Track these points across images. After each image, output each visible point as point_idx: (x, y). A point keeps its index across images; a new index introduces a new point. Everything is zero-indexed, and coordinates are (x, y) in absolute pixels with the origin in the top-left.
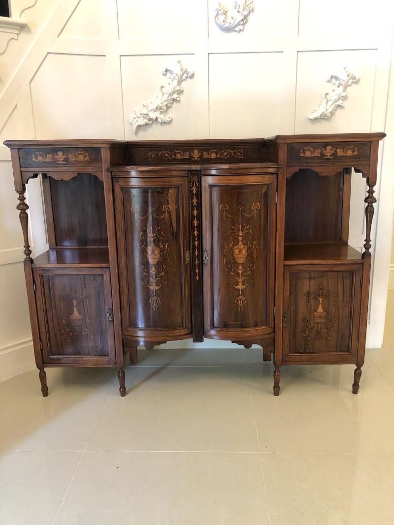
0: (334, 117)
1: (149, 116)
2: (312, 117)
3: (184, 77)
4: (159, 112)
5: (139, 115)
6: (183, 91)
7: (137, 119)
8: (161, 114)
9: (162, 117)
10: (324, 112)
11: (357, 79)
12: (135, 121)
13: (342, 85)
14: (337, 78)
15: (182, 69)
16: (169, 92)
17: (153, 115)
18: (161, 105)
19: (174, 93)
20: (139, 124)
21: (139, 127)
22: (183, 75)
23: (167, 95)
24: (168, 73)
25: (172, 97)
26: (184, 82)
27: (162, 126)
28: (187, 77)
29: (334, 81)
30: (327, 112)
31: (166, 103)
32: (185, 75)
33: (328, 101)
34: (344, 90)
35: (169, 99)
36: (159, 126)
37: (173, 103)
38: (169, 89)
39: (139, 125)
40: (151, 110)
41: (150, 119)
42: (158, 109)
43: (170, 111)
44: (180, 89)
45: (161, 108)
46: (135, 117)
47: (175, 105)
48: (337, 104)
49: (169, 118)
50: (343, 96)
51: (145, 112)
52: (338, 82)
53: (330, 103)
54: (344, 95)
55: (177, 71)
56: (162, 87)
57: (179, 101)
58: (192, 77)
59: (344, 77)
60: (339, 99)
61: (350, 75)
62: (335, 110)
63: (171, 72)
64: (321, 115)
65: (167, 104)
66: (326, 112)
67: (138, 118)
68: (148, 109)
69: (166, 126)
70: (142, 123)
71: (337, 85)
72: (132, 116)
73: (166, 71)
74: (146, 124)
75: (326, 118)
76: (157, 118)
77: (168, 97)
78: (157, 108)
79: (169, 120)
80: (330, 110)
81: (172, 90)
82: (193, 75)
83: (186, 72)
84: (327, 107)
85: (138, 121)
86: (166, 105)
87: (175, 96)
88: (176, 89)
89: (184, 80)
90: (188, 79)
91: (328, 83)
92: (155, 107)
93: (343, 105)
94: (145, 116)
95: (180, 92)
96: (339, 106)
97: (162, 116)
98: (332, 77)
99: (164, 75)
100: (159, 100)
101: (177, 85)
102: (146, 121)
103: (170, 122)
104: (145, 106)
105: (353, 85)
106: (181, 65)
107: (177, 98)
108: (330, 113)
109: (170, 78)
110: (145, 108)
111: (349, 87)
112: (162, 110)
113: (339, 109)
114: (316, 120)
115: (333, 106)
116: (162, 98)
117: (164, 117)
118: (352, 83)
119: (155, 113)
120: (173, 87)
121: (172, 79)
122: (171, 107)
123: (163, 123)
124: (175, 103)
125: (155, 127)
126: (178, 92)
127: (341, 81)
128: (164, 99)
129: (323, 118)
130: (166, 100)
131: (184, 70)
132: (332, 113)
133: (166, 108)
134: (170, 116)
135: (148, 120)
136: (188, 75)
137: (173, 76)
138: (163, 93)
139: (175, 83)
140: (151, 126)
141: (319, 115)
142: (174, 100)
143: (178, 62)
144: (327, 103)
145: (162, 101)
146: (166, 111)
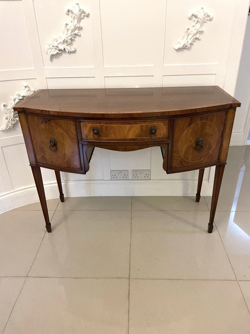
0: (193, 47)
1: (59, 48)
2: (177, 47)
3: (82, 17)
4: (66, 44)
5: (51, 47)
6: (82, 27)
7: (50, 49)
8: (67, 46)
9: (68, 48)
10: (185, 44)
11: (211, 17)
12: (49, 51)
13: (199, 22)
14: (196, 17)
15: (80, 10)
16: (72, 28)
17: (61, 47)
18: (66, 39)
19: (75, 29)
20: (52, 54)
21: (53, 57)
22: (81, 14)
23: (70, 31)
24: (70, 12)
25: (74, 33)
26: (83, 20)
27: (69, 55)
28: (84, 16)
29: (194, 18)
30: (188, 43)
31: (70, 37)
32: (83, 15)
34: (201, 26)
35: (72, 34)
36: (67, 54)
38: (71, 26)
39: (52, 55)
40: (60, 43)
41: (60, 50)
42: (65, 42)
43: (74, 42)
44: (80, 26)
45: (67, 42)
46: (49, 48)
47: (77, 38)
48: (195, 37)
49: (74, 48)
50: (200, 31)
51: (56, 45)
52: (197, 19)
53: (190, 36)
54: (201, 30)
55: (76, 11)
56: (67, 24)
57: (80, 36)
58: (88, 16)
59: (201, 15)
60: (197, 33)
61: (206, 14)
62: (194, 41)
63: (72, 13)
64: (183, 46)
65: (71, 38)
66: (186, 44)
68: (58, 42)
69: (72, 55)
70: (54, 53)
71: (196, 22)
72: (47, 47)
73: (69, 11)
74: (58, 53)
75: (187, 48)
76: (65, 49)
77: (71, 32)
79: (74, 50)
80: (190, 42)
81: (74, 26)
82: (89, 14)
83: (83, 12)
84: (188, 40)
85: (51, 52)
86: (71, 39)
87: (76, 32)
88: (77, 26)
89: (82, 18)
90: (85, 18)
91: (190, 20)
93: (199, 38)
94: (55, 48)
95: (80, 29)
96: (197, 39)
98: (193, 15)
99: (67, 14)
100: (64, 35)
101: (77, 23)
102: (57, 51)
103: (74, 52)
104: (55, 40)
105: (208, 22)
106: (79, 7)
107: (78, 33)
108: (190, 44)
109: (72, 17)
110: (56, 41)
111: (205, 23)
112: (68, 43)
113: (196, 41)
114: (179, 50)
115: (192, 39)
116: (67, 34)
117: (70, 48)
118: (207, 20)
119: (63, 45)
120: (74, 24)
121: (73, 18)
122: (74, 40)
123: (70, 53)
124: (77, 37)
125: (65, 56)
126: (78, 28)
127: (199, 19)
128: (69, 34)
129: (184, 48)
130: (70, 35)
131: (82, 11)
132: (191, 44)
133: (70, 41)
134: (74, 47)
135: (59, 51)
136: (85, 15)
137: (73, 15)
138: (67, 29)
139: (76, 21)
140: (62, 55)
141: (182, 46)
142: (76, 35)
143: (76, 4)
144: (188, 36)
145: (67, 36)
146: (71, 44)
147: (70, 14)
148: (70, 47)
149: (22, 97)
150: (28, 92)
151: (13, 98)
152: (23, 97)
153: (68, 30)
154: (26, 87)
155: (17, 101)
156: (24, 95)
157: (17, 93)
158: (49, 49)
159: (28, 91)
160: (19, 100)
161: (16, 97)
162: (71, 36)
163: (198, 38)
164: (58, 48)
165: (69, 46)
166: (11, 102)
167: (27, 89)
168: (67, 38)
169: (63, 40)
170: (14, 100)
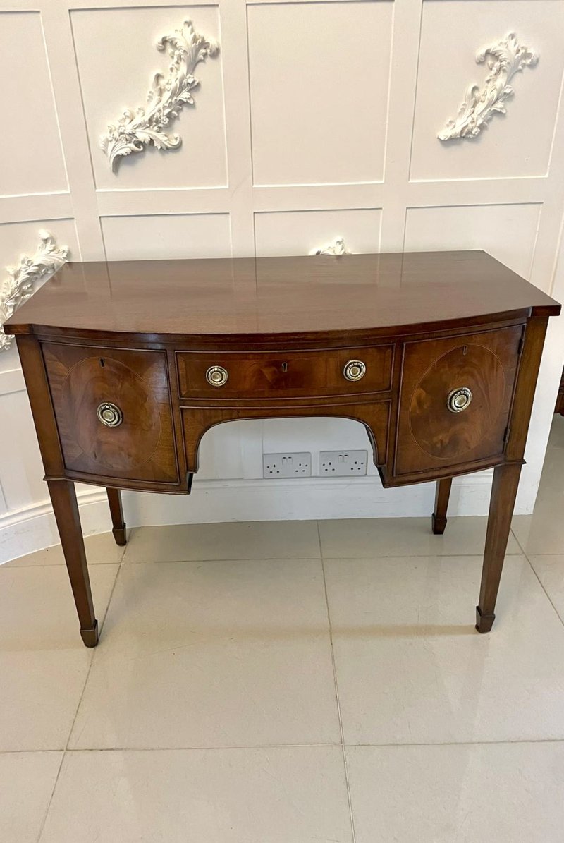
0: (487, 135)
1: (136, 137)
2: (445, 133)
3: (200, 57)
4: (156, 128)
5: (116, 135)
6: (198, 84)
7: (114, 142)
8: (159, 132)
9: (160, 139)
10: (467, 126)
11: (534, 58)
12: (111, 146)
13: (504, 71)
14: (496, 57)
15: (195, 39)
16: (172, 86)
17: (143, 136)
18: (157, 115)
19: (181, 88)
20: (120, 153)
21: (119, 160)
22: (197, 51)
23: (167, 95)
24: (168, 46)
25: (178, 99)
26: (201, 64)
27: (163, 155)
28: (205, 55)
29: (490, 62)
30: (474, 125)
31: (167, 111)
32: (203, 51)
33: (476, 103)
34: (509, 81)
35: (173, 101)
36: (157, 155)
37: (181, 110)
38: (171, 81)
39: (118, 156)
40: (140, 125)
41: (138, 144)
42: (152, 121)
43: (177, 124)
44: (194, 82)
45: (158, 121)
46: (110, 139)
47: (185, 114)
48: (492, 109)
49: (176, 139)
50: (505, 93)
51: (129, 130)
52: (497, 64)
53: (480, 107)
54: (508, 91)
55: (184, 40)
56: (158, 77)
57: (193, 106)
58: (215, 54)
59: (509, 54)
60: (497, 99)
61: (522, 51)
62: (489, 120)
63: (174, 46)
64: (462, 132)
65: (170, 113)
66: (471, 126)
67: (117, 140)
68: (133, 123)
69: (171, 156)
70: (123, 152)
71: (495, 70)
72: (104, 135)
73: (164, 41)
74: (133, 152)
75: (471, 136)
76: (152, 141)
77: (171, 97)
78: (150, 120)
79: (175, 143)
80: (480, 122)
81: (178, 82)
82: (218, 50)
83: (204, 44)
84: (474, 116)
85: (116, 149)
86: (169, 115)
87: (184, 95)
88: (185, 81)
89: (201, 61)
90: (208, 59)
91: (480, 67)
92: (146, 118)
93: (504, 111)
94: (128, 137)
95: (194, 88)
96: (497, 113)
97: (161, 137)
98: (488, 53)
99: (160, 51)
100: (152, 105)
101: (187, 73)
102: (132, 146)
103: (178, 148)
104: (128, 117)
105: (526, 70)
106: (192, 31)
107: (188, 99)
108: (479, 127)
109: (173, 57)
110: (128, 120)
111: (519, 75)
112: (161, 125)
113: (495, 119)
114: (451, 141)
115: (485, 113)
116: (160, 101)
117: (166, 138)
118: (524, 65)
119: (147, 130)
120: (179, 76)
121: (175, 59)
122: (177, 118)
123: (165, 150)
124: (185, 109)
125: (151, 158)
126: (189, 87)
127: (504, 63)
128: (163, 102)
129: (464, 137)
130: (167, 105)
131: (200, 40)
132: (482, 127)
133: (168, 119)
134: (176, 135)
135: (136, 145)
136: (209, 51)
137: (177, 52)
138: (160, 89)
139: (183, 68)
140: (143, 157)
141: (458, 130)
142: (182, 103)
143: (186, 22)
144: (474, 107)
145: (161, 105)
146: (169, 127)
147: (170, 50)
148: (166, 136)
149: (36, 268)
150: (52, 253)
151: (11, 269)
152: (39, 266)
153: (161, 92)
154: (46, 241)
155: (23, 277)
156: (42, 263)
157: (22, 256)
158: (111, 141)
159: (52, 251)
160: (28, 276)
161: (20, 265)
162: (169, 107)
163: (499, 110)
164: (135, 139)
165: (163, 133)
166: (7, 281)
167: (49, 246)
168: (159, 111)
169: (149, 117)
170: (16, 276)
